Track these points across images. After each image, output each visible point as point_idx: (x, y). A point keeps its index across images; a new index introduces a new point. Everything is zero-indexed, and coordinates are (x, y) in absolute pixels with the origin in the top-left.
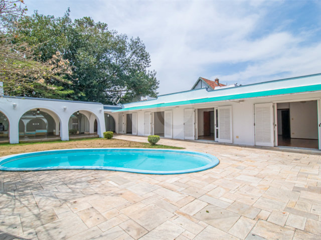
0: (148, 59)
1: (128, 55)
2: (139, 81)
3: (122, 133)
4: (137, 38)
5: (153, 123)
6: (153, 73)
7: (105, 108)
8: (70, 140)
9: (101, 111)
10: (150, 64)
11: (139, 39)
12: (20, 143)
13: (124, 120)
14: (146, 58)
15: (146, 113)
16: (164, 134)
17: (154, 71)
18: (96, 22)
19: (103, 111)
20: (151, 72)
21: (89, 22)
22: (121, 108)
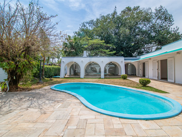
0: (171, 19)
1: (154, 21)
2: (163, 38)
3: (140, 76)
4: (160, 6)
5: (160, 69)
6: (176, 29)
7: (125, 60)
8: (105, 78)
9: (122, 61)
10: (173, 23)
11: (161, 7)
12: (84, 78)
13: (141, 67)
14: (170, 19)
15: (154, 61)
16: (167, 78)
17: (177, 27)
18: (132, 8)
19: (124, 61)
20: (174, 29)
21: (129, 9)
22: (139, 59)
